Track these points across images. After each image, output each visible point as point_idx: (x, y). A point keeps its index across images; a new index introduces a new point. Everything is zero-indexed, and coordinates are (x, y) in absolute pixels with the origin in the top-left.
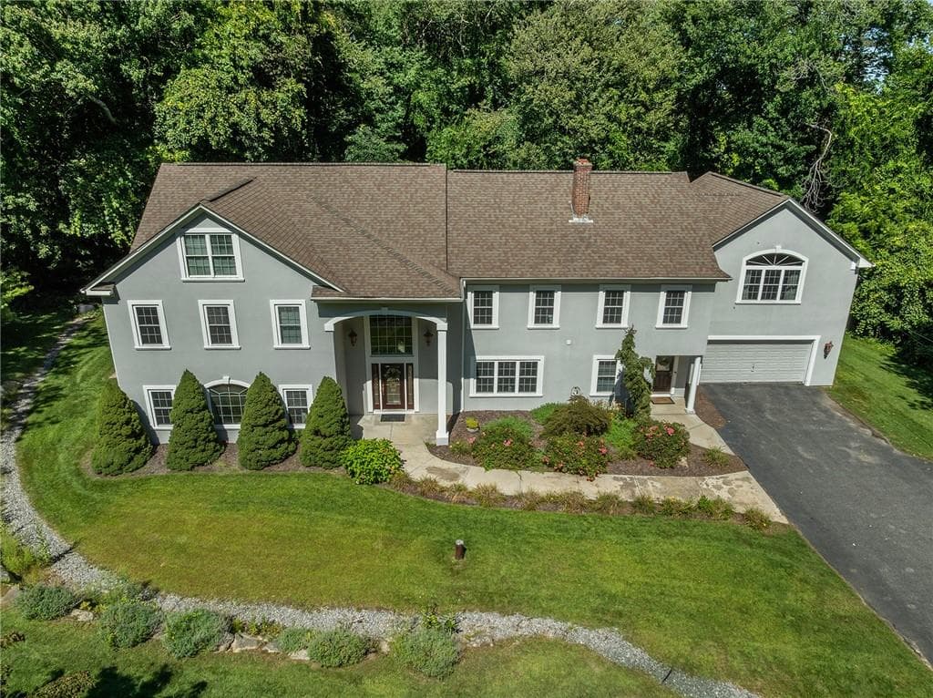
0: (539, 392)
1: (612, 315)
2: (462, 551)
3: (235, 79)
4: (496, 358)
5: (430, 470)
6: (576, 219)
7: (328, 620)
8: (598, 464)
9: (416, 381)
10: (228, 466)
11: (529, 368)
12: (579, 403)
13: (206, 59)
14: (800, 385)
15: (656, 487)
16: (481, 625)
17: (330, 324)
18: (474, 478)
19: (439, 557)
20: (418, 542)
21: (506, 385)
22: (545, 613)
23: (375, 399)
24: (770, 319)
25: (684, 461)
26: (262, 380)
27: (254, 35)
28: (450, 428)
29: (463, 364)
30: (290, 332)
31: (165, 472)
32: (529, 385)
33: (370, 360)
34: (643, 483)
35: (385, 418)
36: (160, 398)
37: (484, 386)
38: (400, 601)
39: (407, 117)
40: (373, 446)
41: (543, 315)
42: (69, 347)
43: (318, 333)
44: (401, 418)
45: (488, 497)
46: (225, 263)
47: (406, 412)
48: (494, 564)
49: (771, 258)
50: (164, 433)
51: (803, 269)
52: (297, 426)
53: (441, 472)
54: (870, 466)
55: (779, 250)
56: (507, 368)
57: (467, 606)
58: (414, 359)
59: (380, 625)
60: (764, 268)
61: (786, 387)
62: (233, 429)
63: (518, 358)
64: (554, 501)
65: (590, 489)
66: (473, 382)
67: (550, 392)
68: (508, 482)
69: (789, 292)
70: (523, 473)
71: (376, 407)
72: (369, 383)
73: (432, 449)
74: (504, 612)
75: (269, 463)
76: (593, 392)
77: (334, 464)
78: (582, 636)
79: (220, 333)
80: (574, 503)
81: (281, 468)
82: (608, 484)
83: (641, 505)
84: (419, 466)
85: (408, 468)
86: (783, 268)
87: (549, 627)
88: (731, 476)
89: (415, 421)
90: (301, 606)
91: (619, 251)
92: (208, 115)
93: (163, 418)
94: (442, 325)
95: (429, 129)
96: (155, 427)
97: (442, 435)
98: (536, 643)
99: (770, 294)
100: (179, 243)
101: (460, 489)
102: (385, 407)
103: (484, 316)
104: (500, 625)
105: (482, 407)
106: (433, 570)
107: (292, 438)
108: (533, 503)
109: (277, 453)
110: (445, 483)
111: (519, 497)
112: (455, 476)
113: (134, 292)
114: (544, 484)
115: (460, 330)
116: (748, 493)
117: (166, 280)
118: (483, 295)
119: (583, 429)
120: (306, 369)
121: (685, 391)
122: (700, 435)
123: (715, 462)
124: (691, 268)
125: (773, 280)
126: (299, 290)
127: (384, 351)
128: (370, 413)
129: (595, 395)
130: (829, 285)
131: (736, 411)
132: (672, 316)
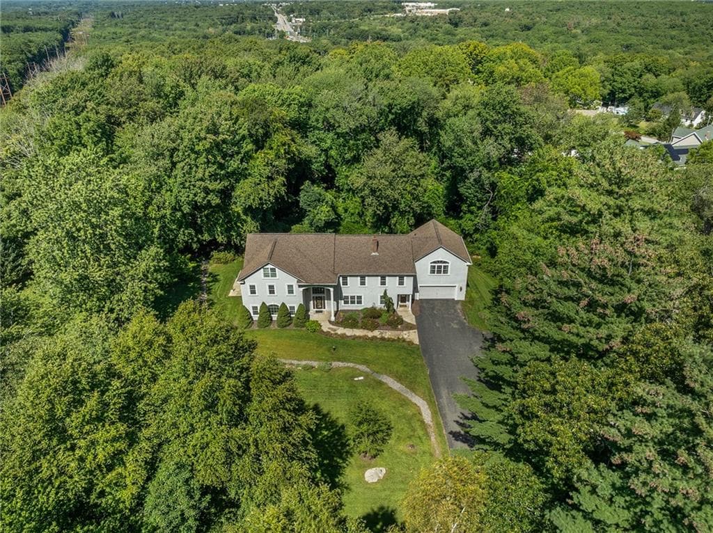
0: (363, 304)
1: (383, 283)
2: (335, 349)
3: (260, 181)
4: (350, 295)
5: (329, 328)
6: (374, 254)
7: (304, 363)
8: (374, 327)
9: (326, 301)
10: (274, 326)
11: (359, 297)
12: (373, 309)
13: (250, 175)
14: (453, 299)
15: (388, 334)
16: (335, 364)
17: (301, 289)
18: (341, 331)
19: (329, 351)
20: (324, 347)
21: (353, 302)
22: (352, 362)
23: (314, 306)
24: (440, 279)
25: (399, 327)
26: (283, 304)
27: (267, 164)
28: (335, 316)
29: (339, 296)
30: (291, 292)
31: (257, 328)
32: (359, 302)
33: (312, 295)
34: (386, 333)
35: (317, 312)
36: (255, 308)
37: (346, 302)
38: (320, 359)
39: (326, 161)
40: (314, 322)
41: (363, 283)
42: (206, 282)
43: (298, 292)
44: (321, 312)
45: (343, 336)
46: (274, 275)
47: (323, 310)
48: (342, 352)
49: (438, 262)
50: (256, 317)
51: (449, 265)
52: (292, 316)
53: (332, 329)
54: (455, 328)
55: (440, 260)
56: (353, 297)
57: (335, 361)
58: (325, 295)
59: (315, 364)
60: (436, 265)
61: (447, 300)
62: (275, 317)
63: (356, 295)
64: (360, 337)
65: (370, 334)
66: (343, 301)
67: (366, 304)
68: (349, 332)
69: (446, 272)
70: (355, 330)
71: (314, 308)
72: (312, 302)
73: (330, 322)
74: (342, 362)
75: (285, 326)
76: (379, 304)
77: (303, 327)
78: (358, 366)
79: (272, 292)
80: (365, 338)
81: (288, 328)
82: (377, 333)
83: (383, 339)
84: (326, 327)
85: (322, 328)
86: (443, 265)
87: (351, 365)
88: (411, 331)
89: (326, 313)
90: (298, 360)
91: (385, 265)
92: (252, 197)
93: (255, 313)
94: (332, 289)
95: (337, 166)
96: (252, 315)
97: (333, 318)
98: (348, 367)
99: (439, 272)
100: (262, 270)
101: (336, 334)
102: (317, 308)
103: (345, 283)
104: (341, 364)
105: (346, 308)
106: (327, 353)
107: (291, 319)
108: (355, 337)
109: (287, 324)
110: (332, 332)
111: (351, 336)
112: (335, 330)
113: (249, 282)
114: (358, 332)
115: (338, 289)
116: (413, 336)
117: (258, 279)
118: (345, 278)
119: (372, 318)
120: (295, 301)
121: (409, 304)
122: (410, 318)
123: (409, 327)
124: (405, 270)
125: (440, 268)
126: (293, 281)
127: (316, 293)
128: (312, 310)
129: (379, 305)
130: (459, 270)
131: (425, 309)
132: (401, 283)
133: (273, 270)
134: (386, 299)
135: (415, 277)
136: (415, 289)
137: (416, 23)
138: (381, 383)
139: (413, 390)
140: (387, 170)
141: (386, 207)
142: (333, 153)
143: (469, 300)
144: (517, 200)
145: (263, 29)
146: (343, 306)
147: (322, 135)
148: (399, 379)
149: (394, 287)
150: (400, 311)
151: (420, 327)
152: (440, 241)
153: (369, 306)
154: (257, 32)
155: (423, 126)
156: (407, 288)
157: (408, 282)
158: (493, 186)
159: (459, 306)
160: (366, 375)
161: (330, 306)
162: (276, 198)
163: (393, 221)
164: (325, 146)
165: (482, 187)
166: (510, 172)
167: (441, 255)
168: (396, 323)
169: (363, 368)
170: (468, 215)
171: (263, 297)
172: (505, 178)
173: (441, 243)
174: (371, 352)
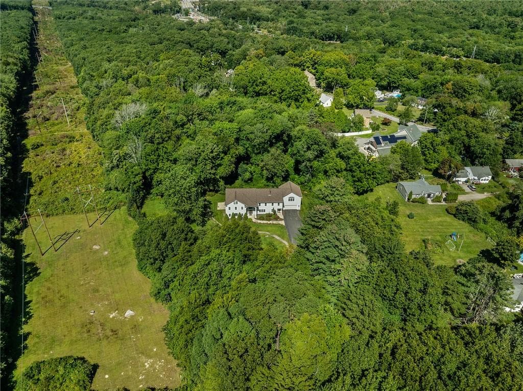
0: (266, 212)
1: (273, 205)
2: (258, 227)
4: (261, 209)
6: (269, 195)
8: (270, 220)
11: (264, 210)
14: (296, 209)
16: (259, 232)
18: (259, 221)
20: (255, 227)
21: (262, 212)
22: (264, 231)
24: (292, 203)
25: (278, 220)
26: (240, 213)
29: (258, 210)
30: (242, 209)
32: (264, 211)
34: (274, 222)
36: (230, 214)
40: (250, 219)
41: (266, 205)
43: (245, 209)
45: (260, 223)
46: (237, 204)
48: (261, 228)
49: (291, 197)
50: (230, 217)
51: (295, 198)
54: (297, 220)
58: (253, 210)
61: (294, 210)
62: (236, 217)
65: (269, 222)
68: (262, 222)
69: (293, 200)
72: (249, 212)
77: (247, 220)
78: (266, 233)
79: (236, 209)
80: (267, 223)
82: (271, 222)
83: (273, 224)
84: (254, 220)
89: (253, 215)
91: (273, 199)
93: (230, 216)
94: (256, 208)
97: (256, 217)
98: (263, 233)
99: (291, 201)
100: (233, 202)
102: (250, 214)
103: (260, 205)
104: (261, 232)
107: (242, 218)
110: (256, 222)
113: (229, 206)
114: (265, 222)
115: (258, 208)
116: (283, 223)
117: (232, 205)
118: (260, 204)
119: (268, 217)
120: (244, 212)
121: (281, 211)
122: (281, 217)
123: (281, 220)
124: (280, 200)
125: (291, 199)
126: (243, 206)
127: (250, 209)
128: (248, 215)
129: (271, 212)
130: (298, 200)
131: (287, 213)
132: (279, 205)
133: (237, 202)
134: (273, 210)
135: (283, 203)
136: (283, 206)
137: (279, 4)
138: (274, 237)
139: (283, 239)
140: (272, 162)
141: (272, 175)
142: (249, 149)
143: (302, 210)
144: (320, 172)
145: (173, 8)
146: (259, 213)
147: (245, 142)
148: (279, 236)
149: (276, 206)
150: (278, 214)
151: (285, 219)
152: (291, 190)
153: (268, 213)
154: (169, 10)
155: (285, 138)
156: (281, 206)
157: (281, 204)
158: (311, 167)
159: (298, 212)
160: (269, 235)
161: (255, 213)
162: (231, 172)
163: (275, 179)
164: (246, 146)
165: (307, 167)
166: (318, 161)
167: (292, 195)
168: (277, 218)
169: (268, 233)
170: (302, 176)
171: (233, 211)
172: (316, 164)
173: (292, 191)
174: (269, 228)
